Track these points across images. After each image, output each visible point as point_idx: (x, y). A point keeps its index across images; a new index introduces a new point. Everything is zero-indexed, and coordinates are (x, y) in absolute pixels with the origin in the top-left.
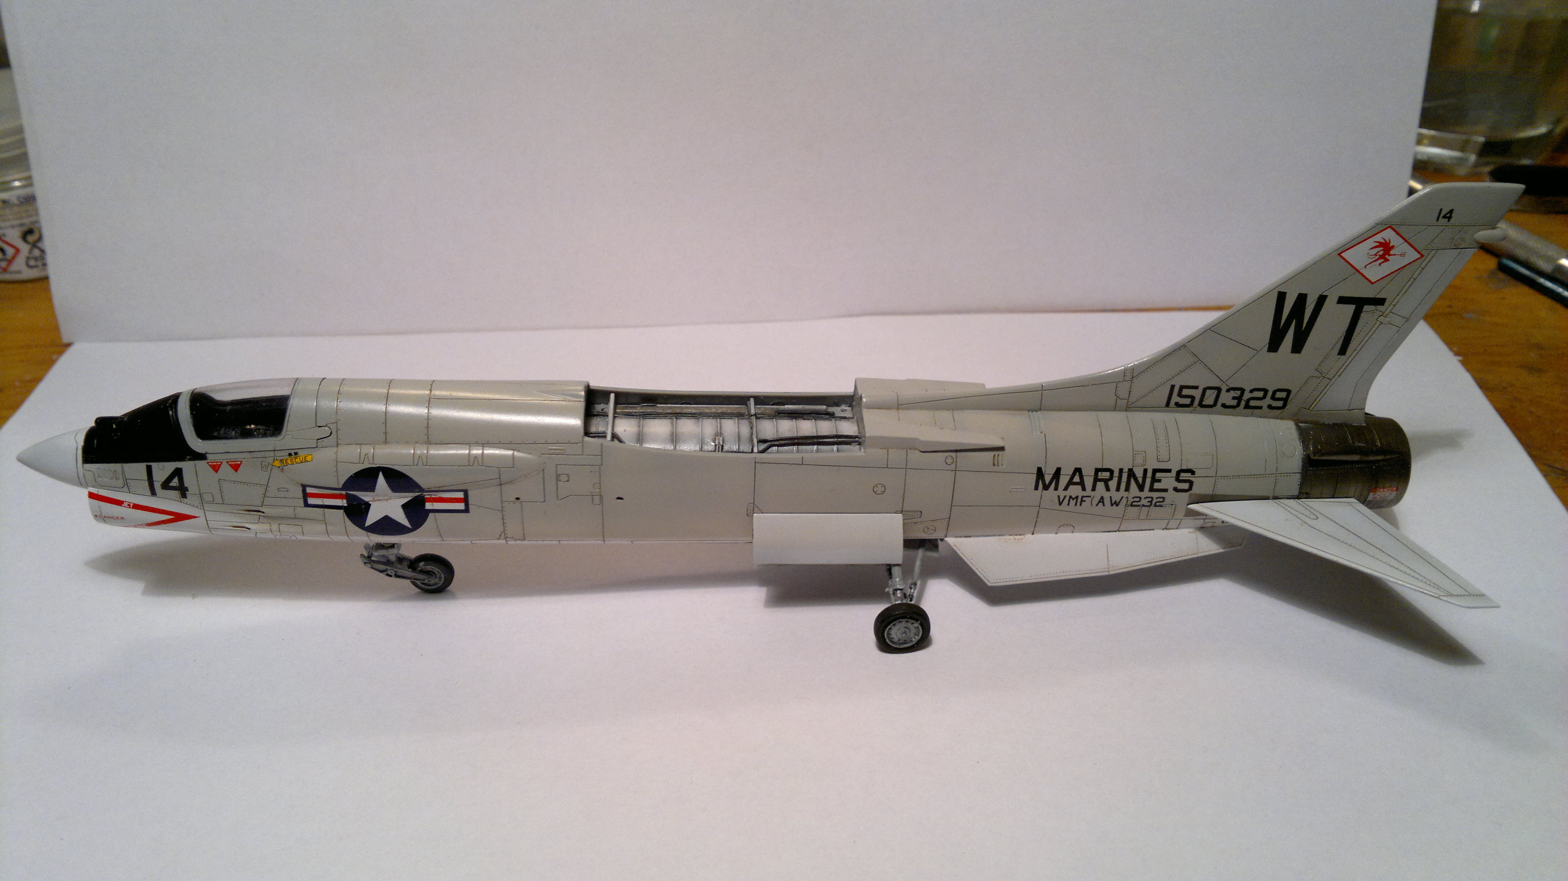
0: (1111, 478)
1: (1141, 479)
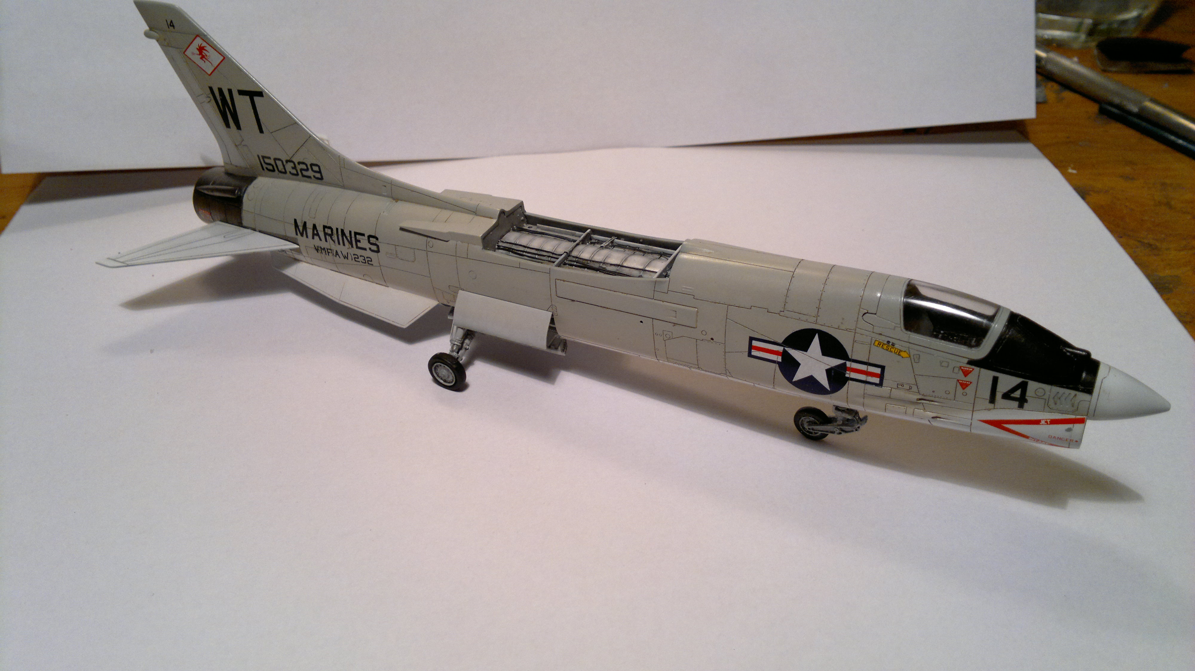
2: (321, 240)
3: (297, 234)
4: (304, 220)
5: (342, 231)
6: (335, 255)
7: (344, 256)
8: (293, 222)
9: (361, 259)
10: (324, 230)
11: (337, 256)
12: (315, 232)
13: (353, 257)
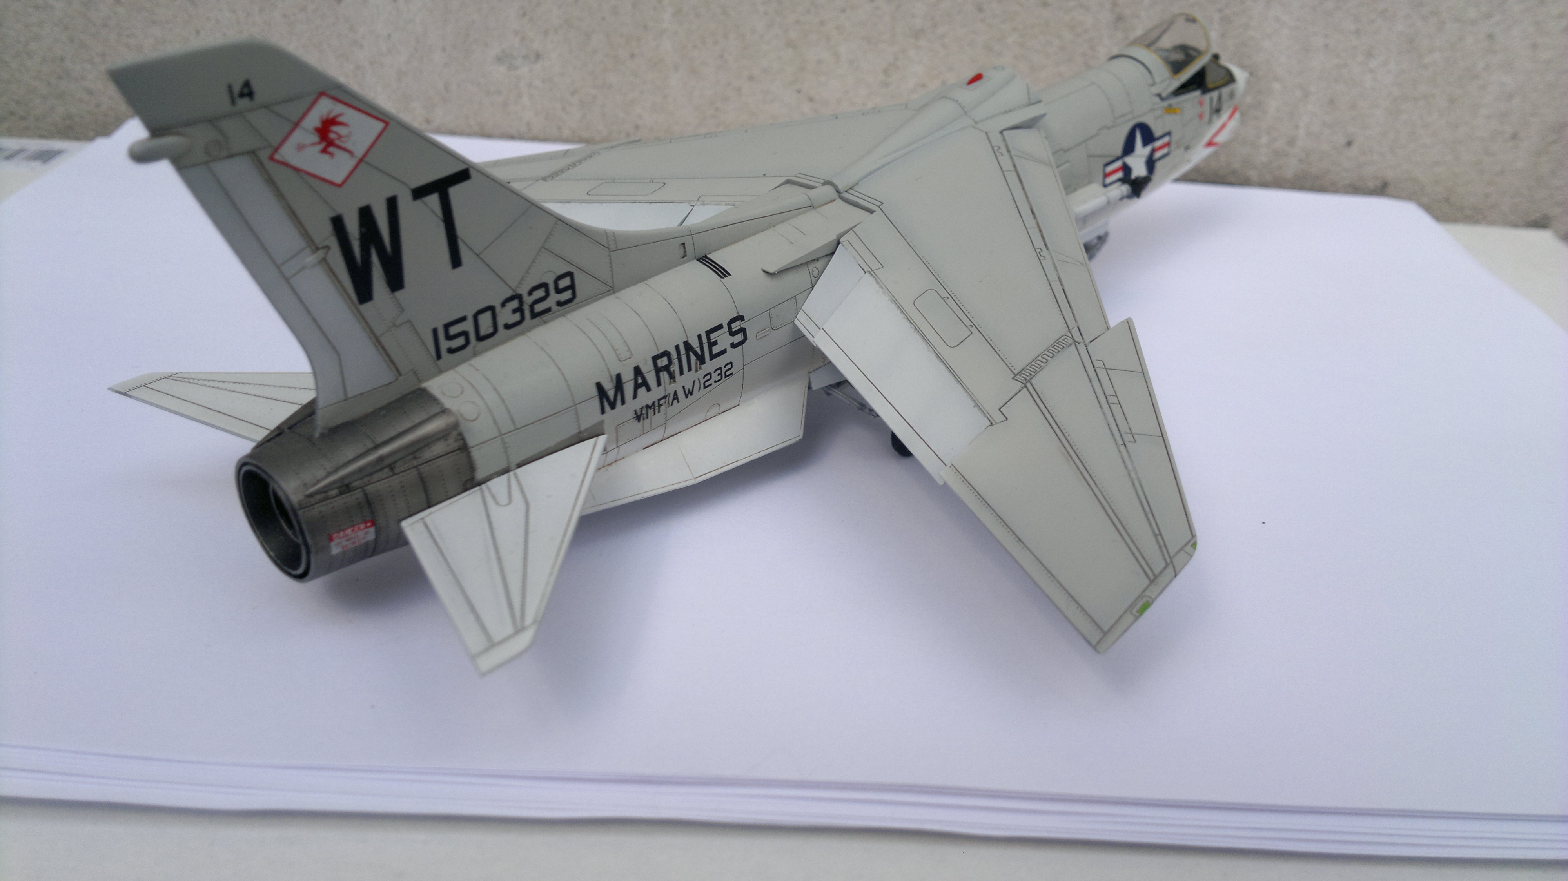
0: (670, 362)
1: (699, 348)
2: (649, 389)
3: (603, 411)
4: (614, 373)
5: (686, 344)
6: (670, 404)
7: (687, 392)
8: (594, 391)
9: (715, 377)
10: (655, 364)
11: (676, 401)
12: (640, 381)
13: (702, 381)
